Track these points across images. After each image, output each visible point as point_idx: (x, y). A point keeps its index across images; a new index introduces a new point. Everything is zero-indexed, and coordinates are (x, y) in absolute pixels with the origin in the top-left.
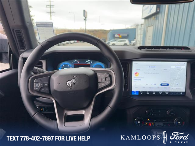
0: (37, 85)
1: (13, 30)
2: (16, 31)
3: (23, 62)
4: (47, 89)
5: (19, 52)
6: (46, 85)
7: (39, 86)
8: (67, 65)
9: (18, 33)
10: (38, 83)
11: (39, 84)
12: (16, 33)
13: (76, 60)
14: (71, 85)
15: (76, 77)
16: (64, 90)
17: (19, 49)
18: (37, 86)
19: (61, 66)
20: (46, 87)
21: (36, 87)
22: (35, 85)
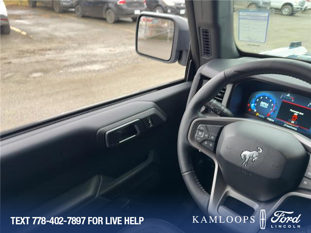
0: (200, 133)
1: (199, 28)
2: (202, 29)
3: (199, 80)
4: (211, 145)
5: (201, 59)
6: (212, 138)
7: (202, 136)
8: (269, 98)
9: (206, 32)
10: (202, 131)
11: (203, 133)
12: (203, 32)
13: (288, 95)
14: (247, 160)
15: (261, 151)
16: (234, 163)
17: (202, 55)
18: (200, 135)
19: (257, 96)
20: (211, 141)
21: (198, 136)
22: (198, 133)
